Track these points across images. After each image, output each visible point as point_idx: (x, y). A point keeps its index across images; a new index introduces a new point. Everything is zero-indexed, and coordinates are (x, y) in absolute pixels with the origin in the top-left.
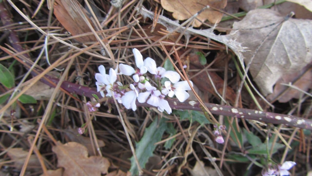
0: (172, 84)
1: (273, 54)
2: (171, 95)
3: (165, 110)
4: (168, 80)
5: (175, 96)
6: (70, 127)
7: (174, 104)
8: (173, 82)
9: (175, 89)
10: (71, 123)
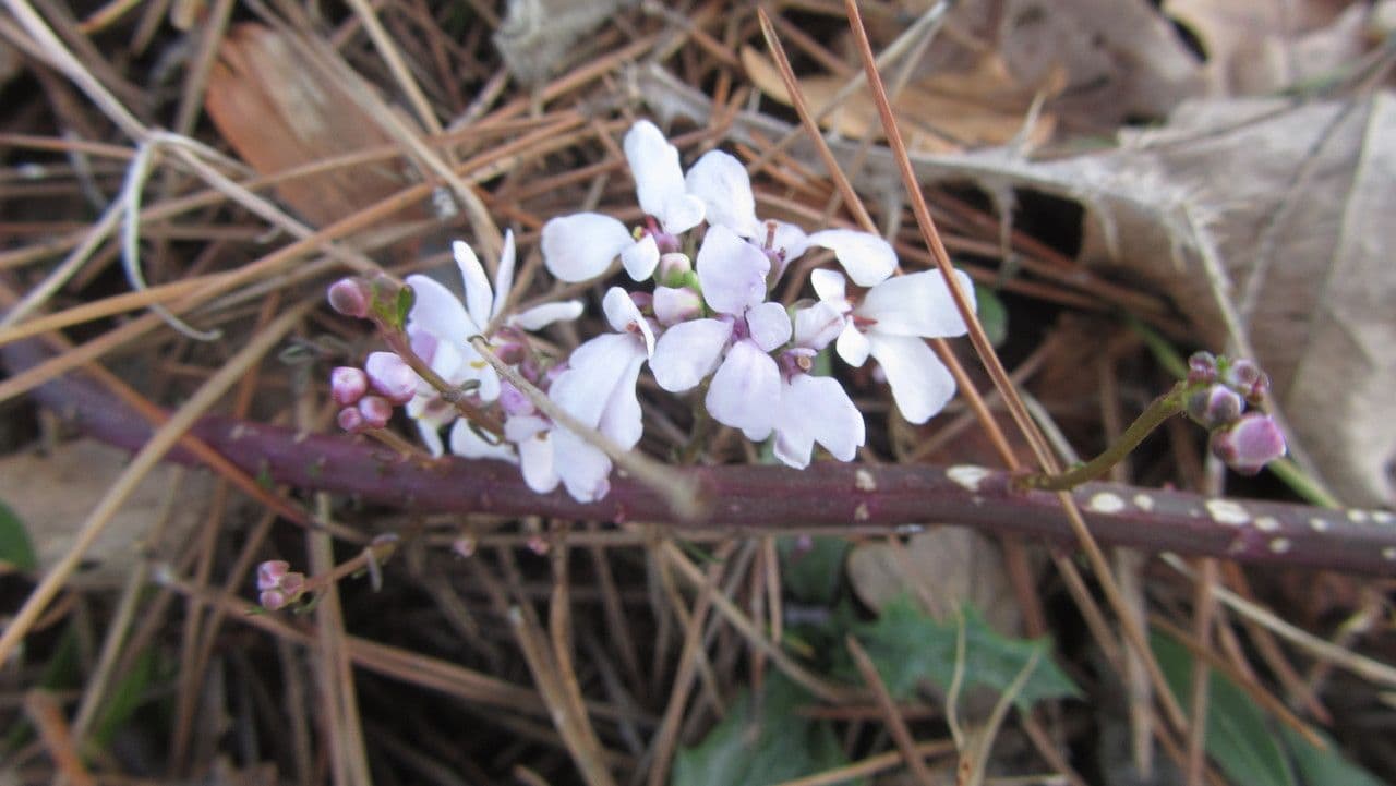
0: (855, 292)
1: (1360, 252)
2: (853, 351)
3: (819, 448)
4: (834, 265)
5: (871, 362)
6: (222, 766)
7: (859, 485)
8: (861, 280)
9: (873, 322)
10: (230, 746)
